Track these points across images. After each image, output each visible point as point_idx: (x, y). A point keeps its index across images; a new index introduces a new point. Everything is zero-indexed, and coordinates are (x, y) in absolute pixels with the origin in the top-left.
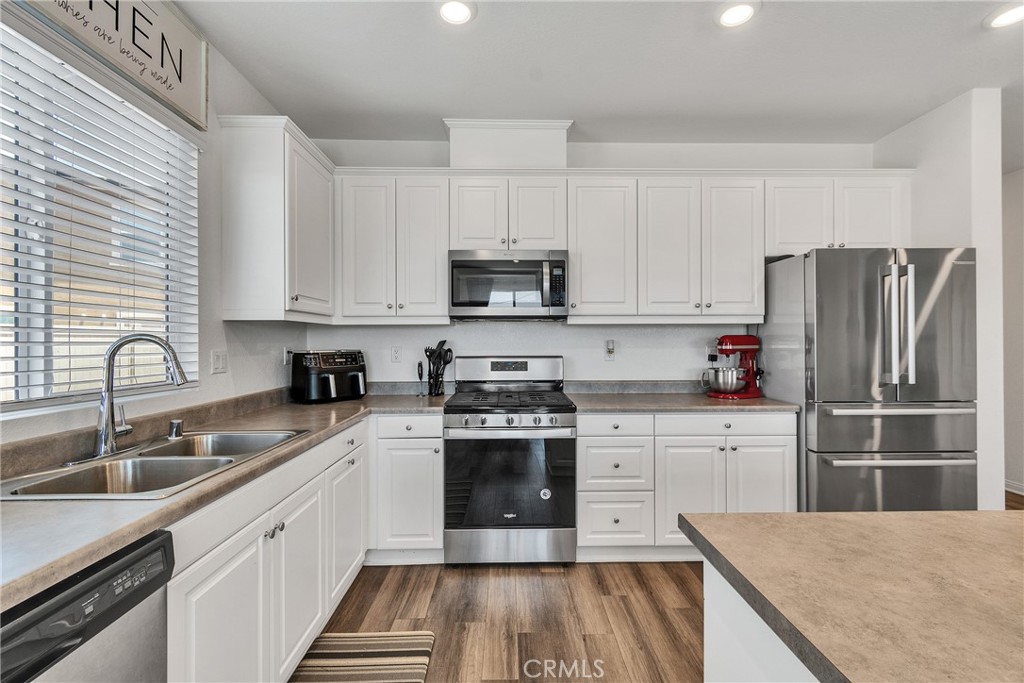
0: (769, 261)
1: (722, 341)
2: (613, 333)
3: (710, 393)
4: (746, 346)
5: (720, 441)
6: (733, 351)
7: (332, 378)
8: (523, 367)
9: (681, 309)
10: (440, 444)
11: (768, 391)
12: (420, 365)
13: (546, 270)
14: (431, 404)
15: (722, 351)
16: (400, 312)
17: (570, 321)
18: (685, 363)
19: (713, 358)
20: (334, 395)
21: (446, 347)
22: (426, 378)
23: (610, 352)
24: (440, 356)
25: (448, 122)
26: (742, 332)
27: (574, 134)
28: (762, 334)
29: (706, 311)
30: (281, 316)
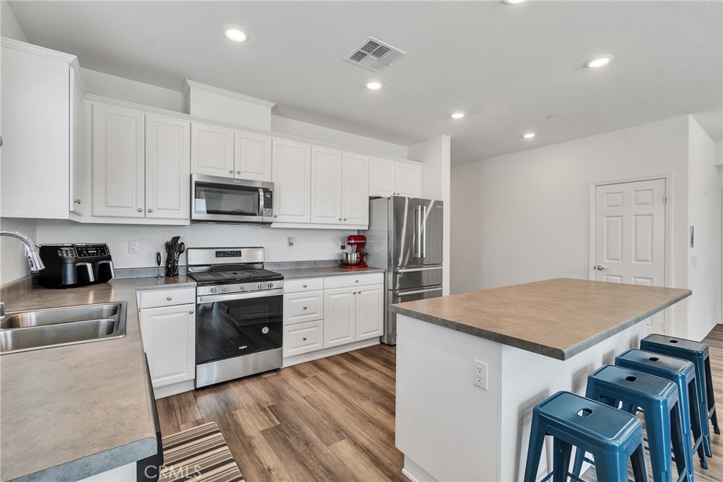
0: (371, 198)
1: (350, 238)
2: (293, 234)
3: (344, 266)
4: (359, 241)
5: (353, 290)
6: (354, 244)
7: (89, 266)
8: (238, 254)
9: (331, 221)
10: (193, 308)
11: (369, 263)
12: (158, 254)
13: (262, 193)
14: (167, 282)
15: (349, 244)
16: (148, 215)
17: (272, 226)
18: (330, 251)
19: (343, 247)
20: (92, 279)
21: (179, 242)
22: (163, 264)
23: (291, 244)
24: (174, 247)
25: (189, 82)
26: (356, 234)
27: (275, 110)
28: (366, 235)
29: (343, 222)
30: (66, 216)
